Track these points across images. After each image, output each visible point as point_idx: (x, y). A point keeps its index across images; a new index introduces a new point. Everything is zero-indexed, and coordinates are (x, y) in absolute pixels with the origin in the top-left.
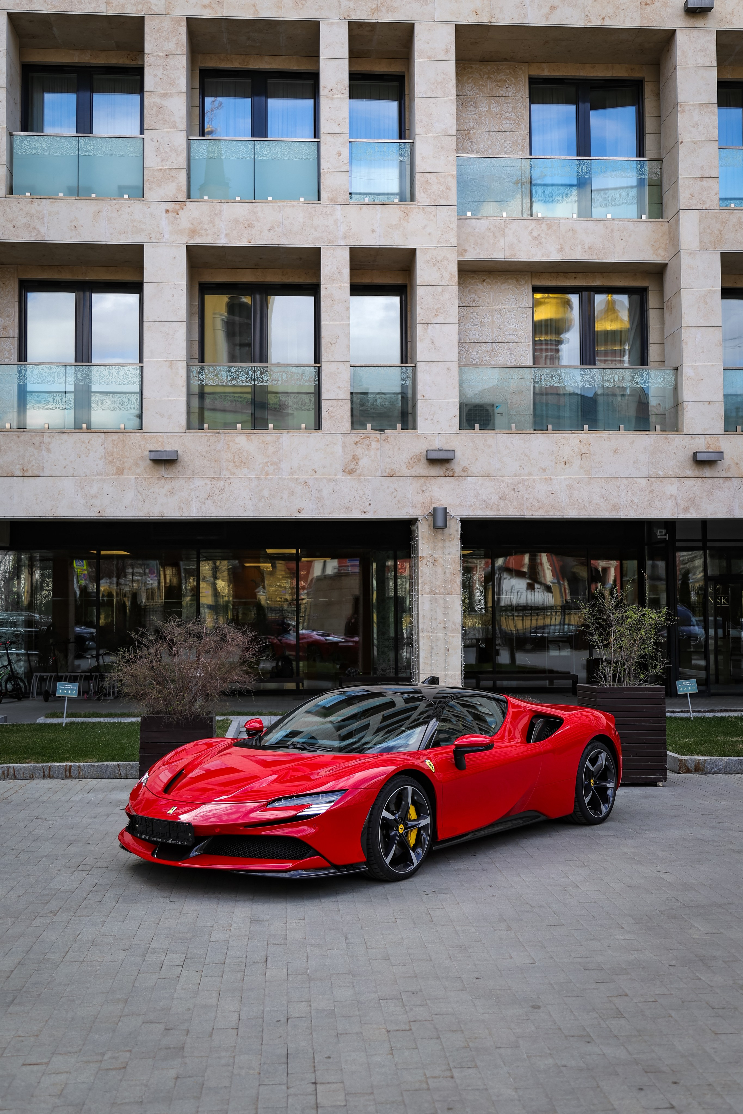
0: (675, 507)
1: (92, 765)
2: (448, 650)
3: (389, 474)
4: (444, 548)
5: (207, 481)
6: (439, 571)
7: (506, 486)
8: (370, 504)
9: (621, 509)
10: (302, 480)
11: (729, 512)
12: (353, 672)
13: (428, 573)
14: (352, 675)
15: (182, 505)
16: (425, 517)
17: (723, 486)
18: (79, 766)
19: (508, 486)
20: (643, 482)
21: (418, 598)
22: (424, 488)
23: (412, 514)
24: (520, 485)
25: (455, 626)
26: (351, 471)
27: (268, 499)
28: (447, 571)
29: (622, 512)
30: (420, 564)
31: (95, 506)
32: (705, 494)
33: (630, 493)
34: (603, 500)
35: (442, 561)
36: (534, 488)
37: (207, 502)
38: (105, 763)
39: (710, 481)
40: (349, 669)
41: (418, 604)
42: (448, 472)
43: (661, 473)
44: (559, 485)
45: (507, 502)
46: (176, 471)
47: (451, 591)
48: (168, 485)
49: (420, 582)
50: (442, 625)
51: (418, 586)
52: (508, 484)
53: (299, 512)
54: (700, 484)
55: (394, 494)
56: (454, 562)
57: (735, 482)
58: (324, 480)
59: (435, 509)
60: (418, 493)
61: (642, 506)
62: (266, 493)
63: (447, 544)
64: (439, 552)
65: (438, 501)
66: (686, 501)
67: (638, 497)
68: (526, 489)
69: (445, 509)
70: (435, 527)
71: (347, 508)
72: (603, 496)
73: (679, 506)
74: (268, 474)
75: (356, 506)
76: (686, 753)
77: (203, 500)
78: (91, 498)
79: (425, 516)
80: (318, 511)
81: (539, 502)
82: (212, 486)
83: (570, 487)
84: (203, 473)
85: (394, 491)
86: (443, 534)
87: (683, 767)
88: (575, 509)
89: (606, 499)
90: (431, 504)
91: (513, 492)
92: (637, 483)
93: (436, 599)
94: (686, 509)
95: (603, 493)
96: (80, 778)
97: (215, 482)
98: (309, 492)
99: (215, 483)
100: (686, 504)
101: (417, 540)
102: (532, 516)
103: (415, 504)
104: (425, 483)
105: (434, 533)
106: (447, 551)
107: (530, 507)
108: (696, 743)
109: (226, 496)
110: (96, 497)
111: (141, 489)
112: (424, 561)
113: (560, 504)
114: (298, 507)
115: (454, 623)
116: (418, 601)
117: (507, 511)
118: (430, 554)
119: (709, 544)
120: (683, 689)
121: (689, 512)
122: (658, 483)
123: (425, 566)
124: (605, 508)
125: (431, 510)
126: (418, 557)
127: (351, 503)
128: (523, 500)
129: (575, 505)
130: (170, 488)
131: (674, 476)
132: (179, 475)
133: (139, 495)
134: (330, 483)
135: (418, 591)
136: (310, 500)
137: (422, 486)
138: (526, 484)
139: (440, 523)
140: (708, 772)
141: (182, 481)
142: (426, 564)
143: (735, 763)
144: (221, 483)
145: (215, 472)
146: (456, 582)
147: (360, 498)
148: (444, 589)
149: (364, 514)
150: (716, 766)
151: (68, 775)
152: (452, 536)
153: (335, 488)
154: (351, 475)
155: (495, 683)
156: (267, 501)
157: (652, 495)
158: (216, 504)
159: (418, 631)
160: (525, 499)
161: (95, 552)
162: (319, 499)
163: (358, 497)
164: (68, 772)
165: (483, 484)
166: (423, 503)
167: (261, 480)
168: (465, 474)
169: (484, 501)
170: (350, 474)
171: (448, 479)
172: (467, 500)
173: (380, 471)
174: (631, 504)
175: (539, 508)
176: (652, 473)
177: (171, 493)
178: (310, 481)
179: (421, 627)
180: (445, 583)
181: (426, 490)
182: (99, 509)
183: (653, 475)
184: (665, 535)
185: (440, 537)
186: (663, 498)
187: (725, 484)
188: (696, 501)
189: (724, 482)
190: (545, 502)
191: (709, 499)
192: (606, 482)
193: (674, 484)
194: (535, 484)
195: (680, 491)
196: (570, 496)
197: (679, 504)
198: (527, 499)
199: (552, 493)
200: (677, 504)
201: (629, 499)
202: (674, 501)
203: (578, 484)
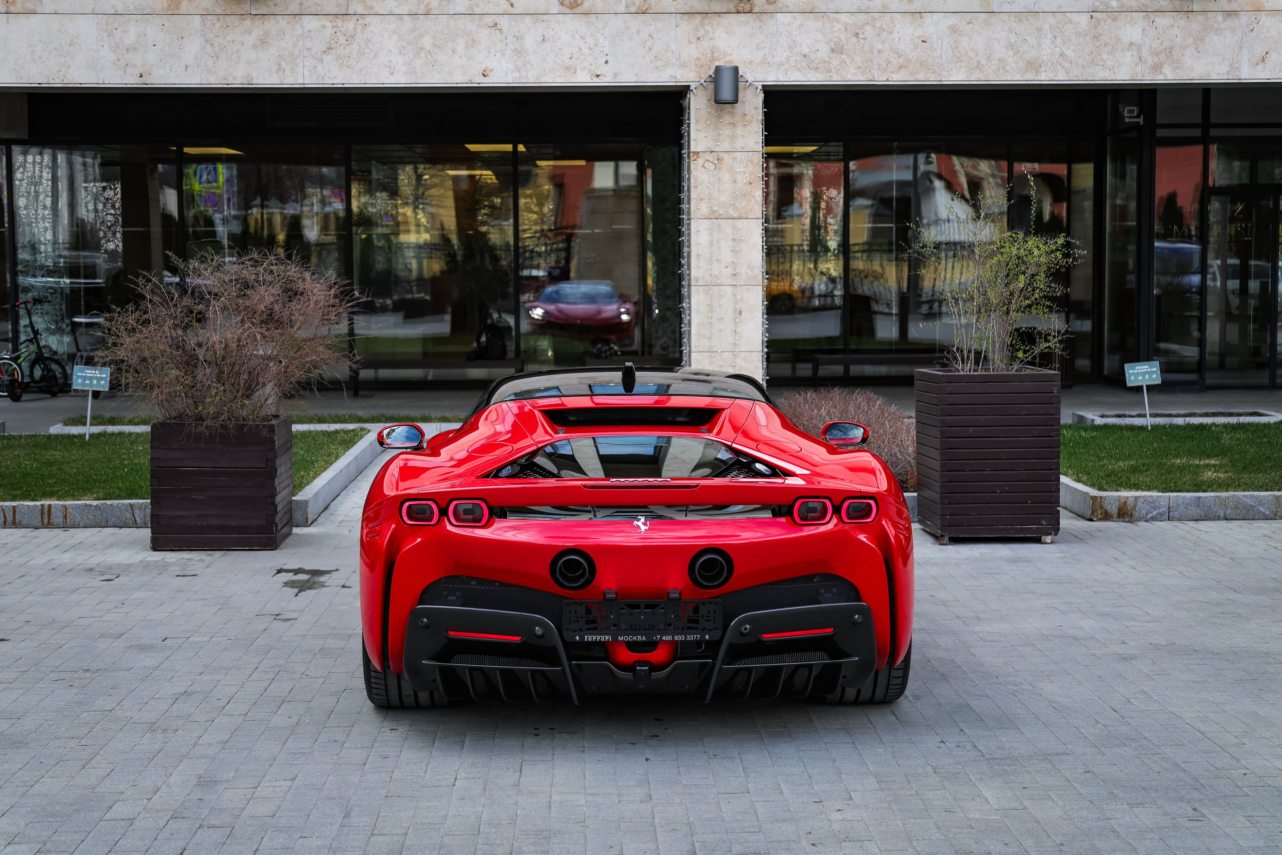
0: (1137, 64)
1: (86, 505)
2: (740, 313)
3: (639, 8)
4: (733, 138)
5: (325, 21)
6: (726, 177)
7: (844, 29)
8: (607, 62)
9: (1043, 68)
10: (489, 20)
11: (1232, 73)
12: (606, 351)
13: (707, 181)
14: (603, 355)
15: (283, 64)
16: (702, 84)
17: (1223, 26)
18: (65, 507)
19: (846, 29)
20: (1083, 20)
21: (689, 224)
22: (701, 33)
23: (679, 78)
24: (867, 28)
25: (752, 271)
26: (574, 4)
27: (430, 54)
28: (739, 177)
29: (1044, 74)
30: (692, 166)
31: (134, 66)
32: (1190, 40)
33: (1059, 40)
34: (1010, 53)
35: (731, 161)
36: (891, 33)
37: (326, 58)
38: (109, 502)
39: (1200, 18)
40: (599, 346)
41: (689, 235)
42: (742, 5)
43: (1114, 4)
44: (935, 26)
45: (844, 57)
46: (271, 4)
47: (746, 213)
48: (258, 28)
49: (692, 197)
50: (730, 271)
51: (689, 203)
52: (846, 26)
53: (484, 75)
54: (1182, 22)
55: (649, 44)
56: (752, 162)
57: (1244, 18)
58: (528, 19)
59: (718, 69)
60: (690, 42)
61: (1079, 62)
62: (427, 42)
63: (740, 131)
64: (726, 146)
65: (724, 55)
66: (1157, 54)
67: (1073, 48)
68: (878, 35)
69: (736, 69)
70: (718, 101)
71: (567, 68)
72: (1011, 46)
73: (1145, 62)
74: (430, 9)
75: (582, 65)
76: (1107, 487)
77: (319, 55)
78: (125, 52)
79: (702, 81)
80: (516, 75)
81: (899, 57)
82: (334, 30)
83: (954, 30)
84: (318, 8)
85: (647, 38)
86: (732, 114)
87: (1097, 511)
88: (963, 70)
89: (1017, 52)
90: (711, 61)
91: (854, 40)
92: (1071, 23)
93: (719, 225)
94: (1157, 67)
95: (1013, 41)
96: (65, 526)
97: (339, 23)
98: (501, 41)
99: (340, 25)
100: (1156, 59)
101: (689, 125)
102: (888, 80)
103: (685, 62)
104: (702, 24)
105: (716, 112)
106: (739, 144)
107: (884, 66)
108: (1134, 470)
109: (358, 47)
110: (135, 49)
111: (211, 36)
112: (700, 161)
113: (936, 60)
114: (483, 67)
115: (749, 267)
116: (689, 229)
117: (845, 73)
118: (710, 148)
119: (1214, 132)
120: (1136, 378)
121: (1161, 73)
122: (1109, 21)
123: (700, 168)
124: (1014, 66)
125: (711, 72)
126: (689, 154)
127: (574, 60)
128: (873, 53)
129: (962, 61)
130: (262, 33)
131: (1138, 9)
132: (277, 10)
133: (208, 46)
134: (538, 25)
135: (689, 213)
136: (503, 55)
137: (696, 30)
138: (878, 24)
139: (726, 95)
140: (1140, 519)
141: (282, 22)
142: (703, 166)
143: (1188, 504)
144: (350, 25)
145: (338, 6)
146: (754, 197)
147: (590, 51)
148: (734, 209)
149: (596, 80)
150: (1155, 508)
151: (46, 521)
152: (748, 117)
153: (546, 33)
154: (575, 10)
155: (847, 370)
156: (429, 56)
157: (1097, 44)
158: (340, 61)
159: (689, 280)
160: (876, 52)
161: (175, 148)
162: (519, 52)
163: (587, 50)
164: (46, 517)
165: (802, 25)
166: (699, 59)
167: (418, 19)
168: (771, 8)
169: (805, 56)
170: (572, 8)
171: (742, 17)
172: (774, 53)
173: (624, 4)
174: (1061, 59)
175: (901, 67)
176: (1098, 4)
177: (263, 42)
178: (503, 22)
179: (694, 274)
180: (736, 198)
181: (703, 36)
182: (141, 70)
183: (1101, 8)
184: (1138, 116)
185: (727, 119)
186: (1116, 48)
187: (1226, 23)
188: (1173, 53)
189: (1225, 20)
190: (910, 57)
191: (1196, 50)
192: (1017, 21)
193: (1136, 23)
194: (892, 25)
195: (1146, 35)
196: (953, 46)
197: (1143, 59)
198: (879, 51)
199: (923, 41)
200: (1140, 59)
201: (1057, 50)
202: (1135, 53)
203: (968, 24)
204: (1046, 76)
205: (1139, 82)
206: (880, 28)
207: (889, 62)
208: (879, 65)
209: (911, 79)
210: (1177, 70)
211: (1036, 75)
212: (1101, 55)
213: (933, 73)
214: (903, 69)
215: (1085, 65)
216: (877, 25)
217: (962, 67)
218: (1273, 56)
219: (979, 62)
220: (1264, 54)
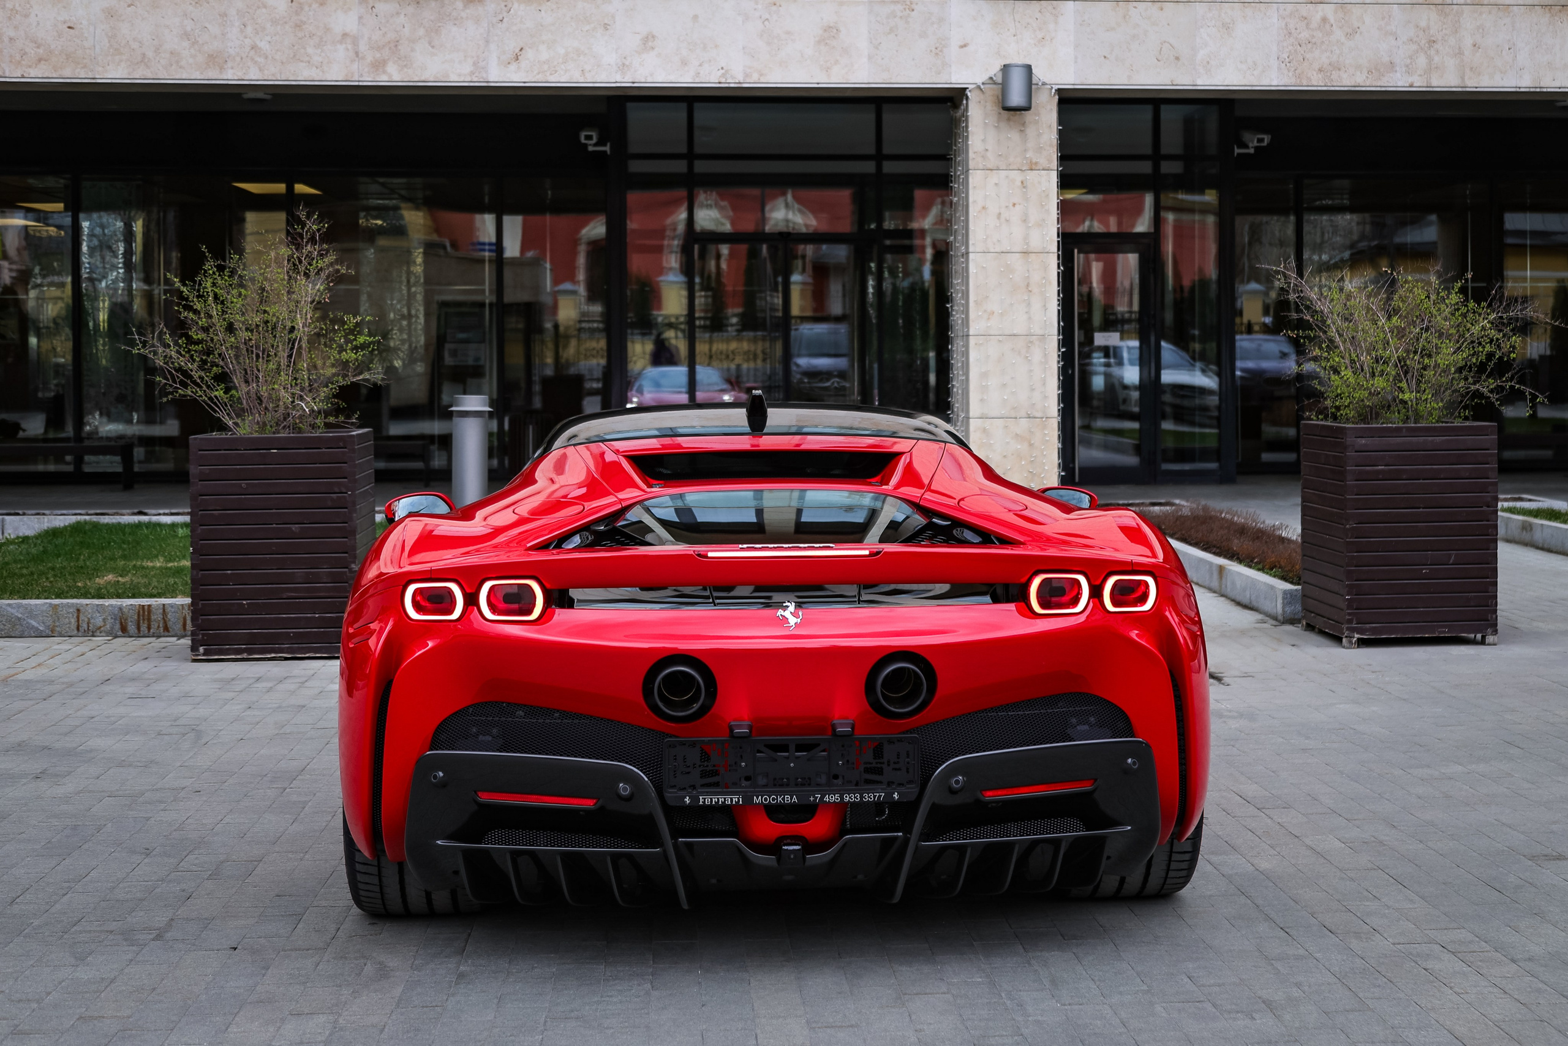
0: (352, 61)
9: (230, 64)
11: (476, 74)
17: (463, 14)
32: (421, 32)
33: (249, 29)
34: (186, 44)
36: (26, 16)
54: (410, 9)
61: (277, 57)
66: (379, 49)
67: (268, 38)
68: (10, 18)
72: (186, 35)
73: (363, 58)
81: (38, 47)
88: (123, 64)
89: (195, 43)
92: (265, 7)
94: (379, 65)
95: (189, 29)
100: (378, 55)
102: (23, 77)
107: (18, 58)
113: (88, 51)
121: (384, 72)
122: (315, 6)
124: (191, 60)
129: (121, 53)
138: (9, 5)
157: (300, 34)
160: (6, 40)
174: (252, 53)
175: (40, 60)
186: (324, 39)
187: (468, 11)
188: (399, 47)
189: (465, 7)
190: (52, 47)
191: (430, 43)
192: (194, 3)
193: (350, 9)
194: (28, 6)
195: (363, 24)
196: (110, 34)
197: (360, 55)
198: (11, 39)
199: (69, 27)
200: (357, 54)
201: (248, 41)
202: (350, 47)
203: (129, 6)
204: (232, 75)
205: (357, 84)
206: (12, 10)
207: (24, 54)
208: (11, 56)
209: (55, 76)
210: (406, 70)
211: (221, 72)
212: (305, 48)
213: (82, 68)
214: (43, 62)
215: (284, 61)
216: (7, 5)
217: (121, 61)
218: (529, 54)
219: (144, 54)
220: (517, 50)
